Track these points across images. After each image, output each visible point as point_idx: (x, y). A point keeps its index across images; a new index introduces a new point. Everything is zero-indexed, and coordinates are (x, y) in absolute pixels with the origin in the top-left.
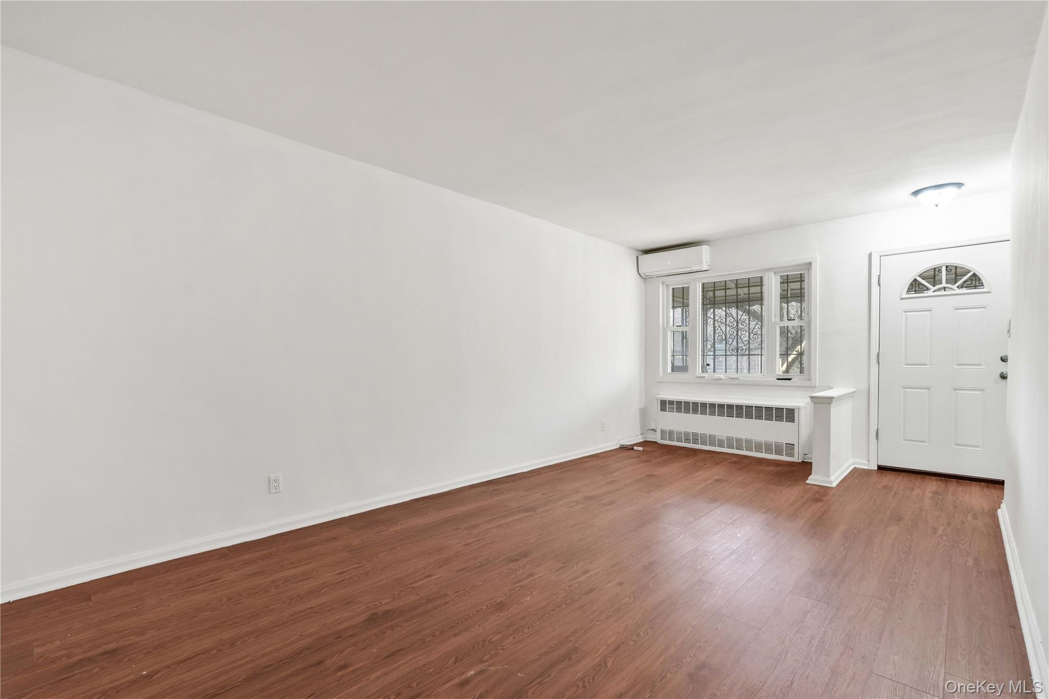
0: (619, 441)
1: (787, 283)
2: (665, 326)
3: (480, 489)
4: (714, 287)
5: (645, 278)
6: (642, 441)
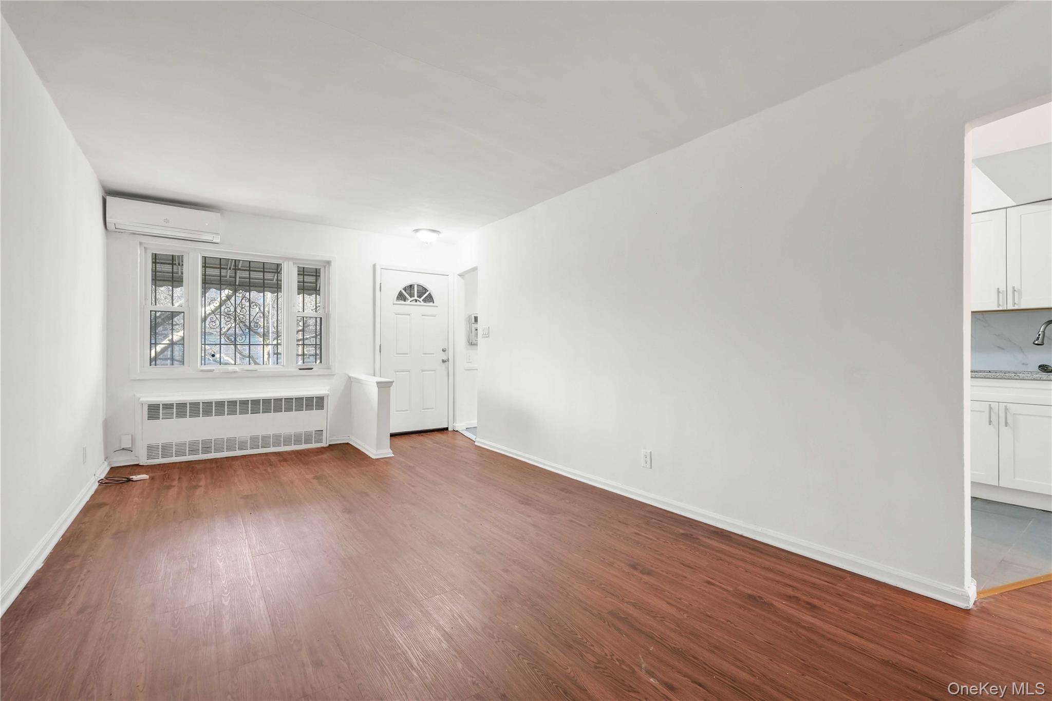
1: (304, 275)
2: (144, 303)
4: (220, 265)
5: (109, 231)
6: (109, 468)
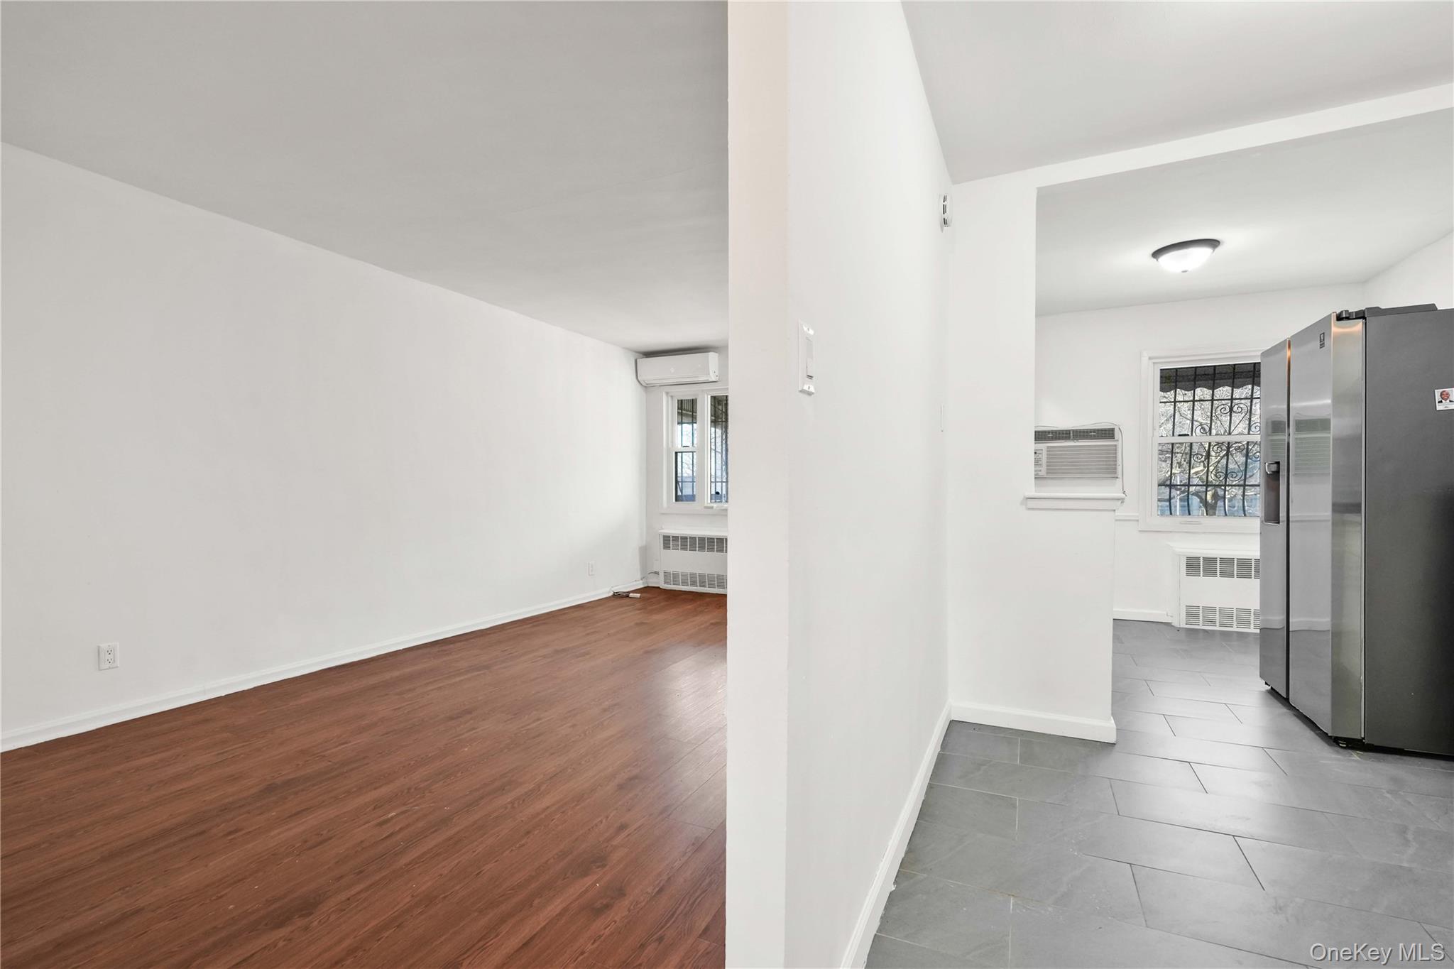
0: (612, 587)
2: (670, 446)
3: (420, 652)
5: (647, 387)
6: (642, 586)
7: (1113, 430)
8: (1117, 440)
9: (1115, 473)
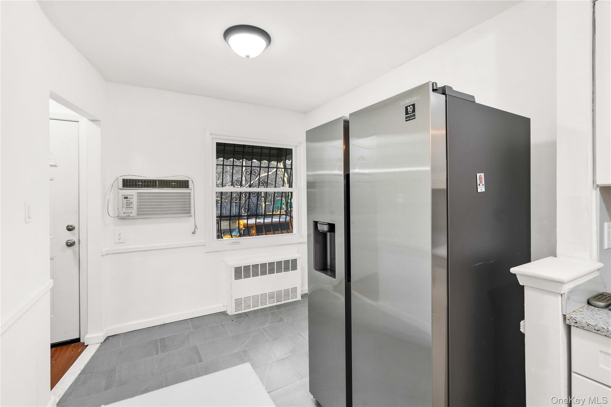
7: (188, 181)
8: (191, 189)
9: (190, 213)
